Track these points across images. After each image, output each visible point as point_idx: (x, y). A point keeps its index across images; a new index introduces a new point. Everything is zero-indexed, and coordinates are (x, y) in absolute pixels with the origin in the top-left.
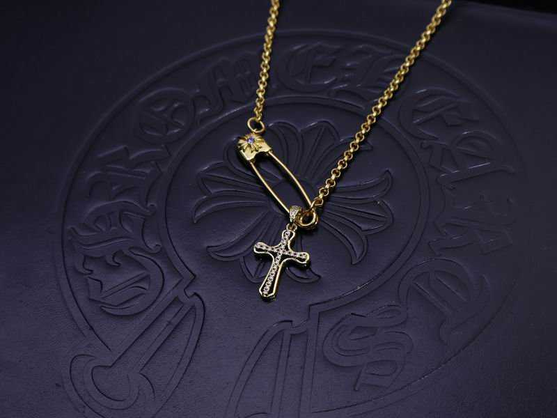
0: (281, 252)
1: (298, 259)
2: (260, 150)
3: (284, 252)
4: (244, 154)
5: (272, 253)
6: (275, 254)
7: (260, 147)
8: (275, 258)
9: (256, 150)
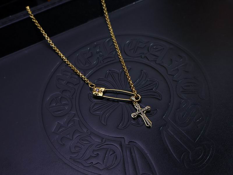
2: (103, 91)
3: (142, 111)
4: (99, 95)
5: (139, 114)
6: (140, 113)
7: (102, 90)
8: (141, 114)
9: (102, 92)
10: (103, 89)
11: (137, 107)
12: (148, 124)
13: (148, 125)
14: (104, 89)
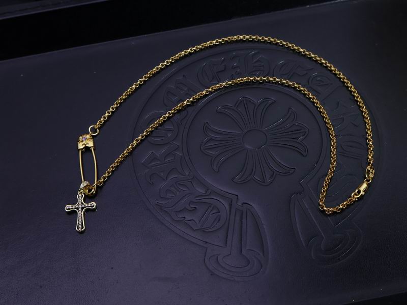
0: (80, 206)
2: (87, 145)
3: (82, 206)
8: (78, 211)
13: (78, 229)
14: (92, 145)
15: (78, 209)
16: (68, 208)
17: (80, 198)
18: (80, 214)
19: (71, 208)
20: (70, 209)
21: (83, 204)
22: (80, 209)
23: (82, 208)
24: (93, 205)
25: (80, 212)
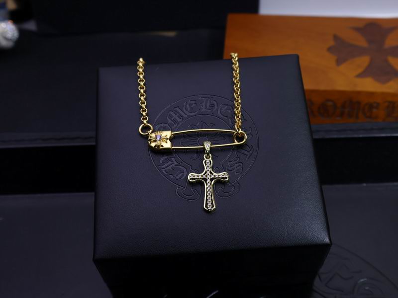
0: (208, 176)
1: (222, 178)
2: (168, 137)
3: (210, 176)
4: (164, 147)
5: (203, 179)
7: (166, 136)
8: (206, 182)
9: (167, 139)
10: (168, 134)
11: (206, 165)
12: (206, 206)
13: (207, 208)
14: (170, 132)
15: (205, 180)
16: (192, 177)
17: (208, 165)
18: (208, 187)
19: (196, 177)
20: (195, 179)
21: (213, 174)
22: (209, 181)
23: (211, 180)
24: (225, 176)
25: (209, 184)
